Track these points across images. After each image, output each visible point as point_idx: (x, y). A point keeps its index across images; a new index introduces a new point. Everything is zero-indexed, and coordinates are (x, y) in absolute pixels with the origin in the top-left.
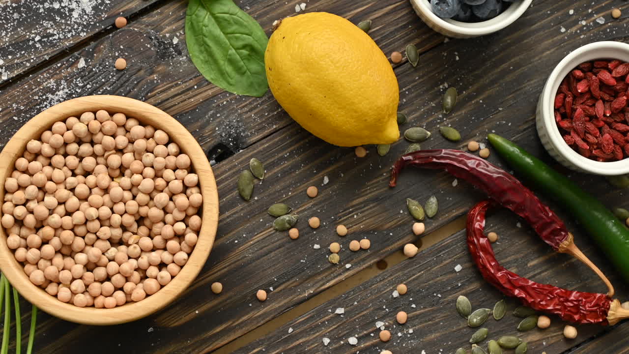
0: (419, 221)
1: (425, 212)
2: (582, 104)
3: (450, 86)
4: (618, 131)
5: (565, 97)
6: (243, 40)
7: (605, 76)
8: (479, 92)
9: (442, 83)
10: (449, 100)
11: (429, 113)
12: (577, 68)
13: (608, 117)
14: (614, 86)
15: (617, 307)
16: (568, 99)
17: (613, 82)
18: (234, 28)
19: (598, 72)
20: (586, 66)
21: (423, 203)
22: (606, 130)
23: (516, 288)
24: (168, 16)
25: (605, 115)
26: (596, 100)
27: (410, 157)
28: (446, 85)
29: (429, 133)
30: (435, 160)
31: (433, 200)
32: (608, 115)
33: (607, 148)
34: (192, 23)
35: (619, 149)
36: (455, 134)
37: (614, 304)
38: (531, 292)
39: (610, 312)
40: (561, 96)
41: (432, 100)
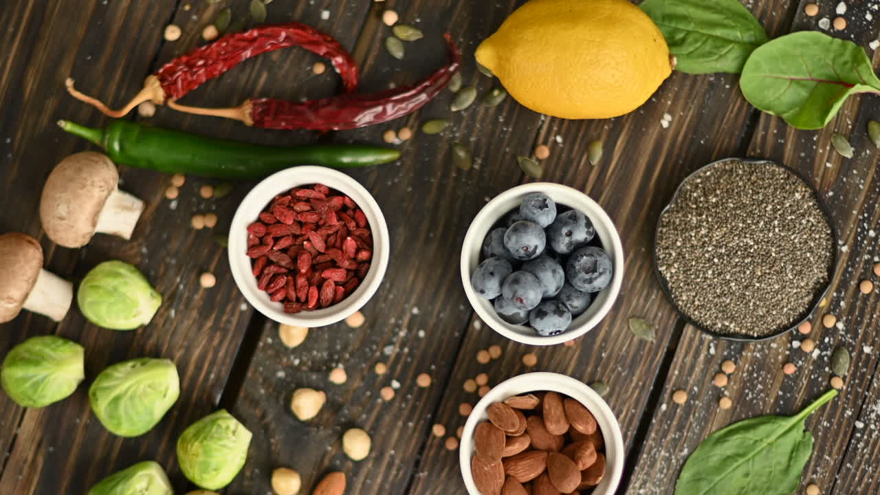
0: (396, 24)
1: (397, 38)
2: (337, 232)
3: (472, 169)
4: (282, 237)
5: (358, 226)
6: (690, 45)
7: (336, 275)
8: (441, 187)
9: (482, 166)
10: (462, 154)
11: (470, 128)
12: (369, 261)
13: (304, 241)
14: (322, 272)
15: (155, 95)
16: (353, 224)
17: (326, 274)
18: (708, 48)
19: (347, 275)
20: (363, 269)
21: (406, 44)
22: (295, 228)
23: (260, 35)
24: (774, 9)
25: (308, 240)
26: (327, 248)
27: (452, 69)
28: (477, 167)
29: (454, 109)
30: (427, 83)
31: (399, 54)
32: (305, 243)
33: (281, 209)
34: (747, 19)
35: (269, 220)
36: (430, 128)
37: (160, 95)
38: (242, 44)
39: (157, 84)
40: (362, 224)
41: (478, 142)
